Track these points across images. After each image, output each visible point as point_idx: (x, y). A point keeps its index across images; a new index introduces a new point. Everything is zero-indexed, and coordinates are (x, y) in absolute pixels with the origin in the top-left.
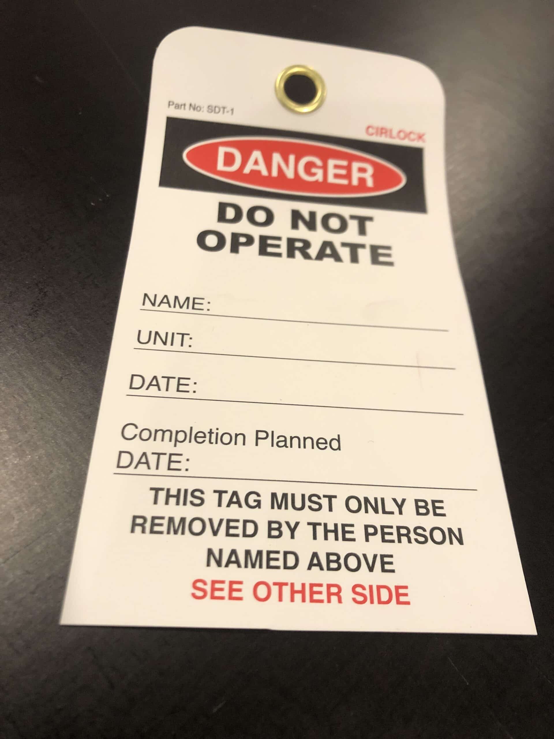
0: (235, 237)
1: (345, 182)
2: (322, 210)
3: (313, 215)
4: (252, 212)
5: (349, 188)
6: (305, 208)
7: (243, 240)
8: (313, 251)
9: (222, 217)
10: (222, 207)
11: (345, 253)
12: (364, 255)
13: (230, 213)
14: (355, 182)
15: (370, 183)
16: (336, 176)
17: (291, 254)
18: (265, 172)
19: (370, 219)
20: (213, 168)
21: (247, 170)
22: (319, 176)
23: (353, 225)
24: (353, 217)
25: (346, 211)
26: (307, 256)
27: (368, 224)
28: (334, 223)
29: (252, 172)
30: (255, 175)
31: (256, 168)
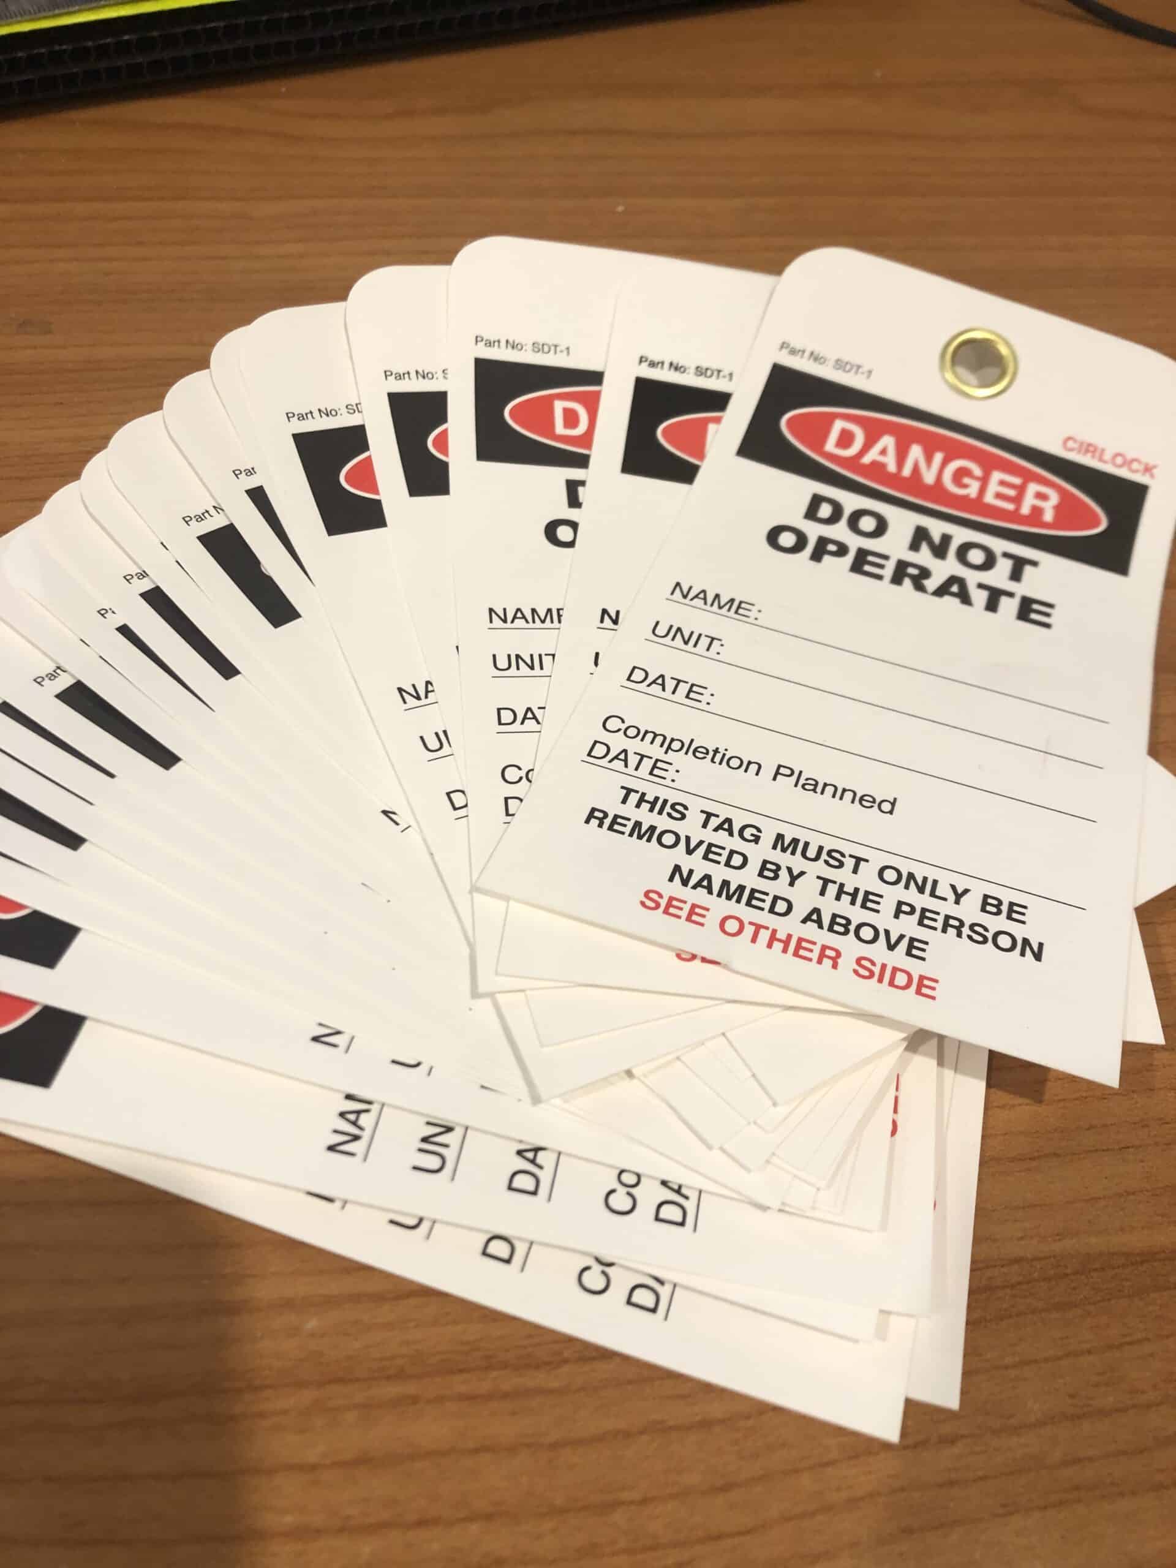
0: (822, 542)
1: (1010, 507)
2: (961, 535)
3: (946, 539)
4: (857, 515)
5: (1014, 516)
6: (937, 528)
7: (832, 548)
8: (931, 584)
9: (811, 514)
10: (817, 501)
11: (980, 598)
12: (1009, 607)
13: (825, 511)
14: (1025, 510)
15: (1048, 516)
16: (999, 496)
17: (897, 579)
18: (892, 468)
19: (1034, 564)
20: (819, 446)
21: (867, 459)
22: (973, 490)
23: (1004, 566)
24: (1006, 555)
25: (999, 545)
26: (919, 587)
27: (1028, 570)
28: (976, 557)
29: (874, 463)
30: (877, 469)
31: (881, 459)
